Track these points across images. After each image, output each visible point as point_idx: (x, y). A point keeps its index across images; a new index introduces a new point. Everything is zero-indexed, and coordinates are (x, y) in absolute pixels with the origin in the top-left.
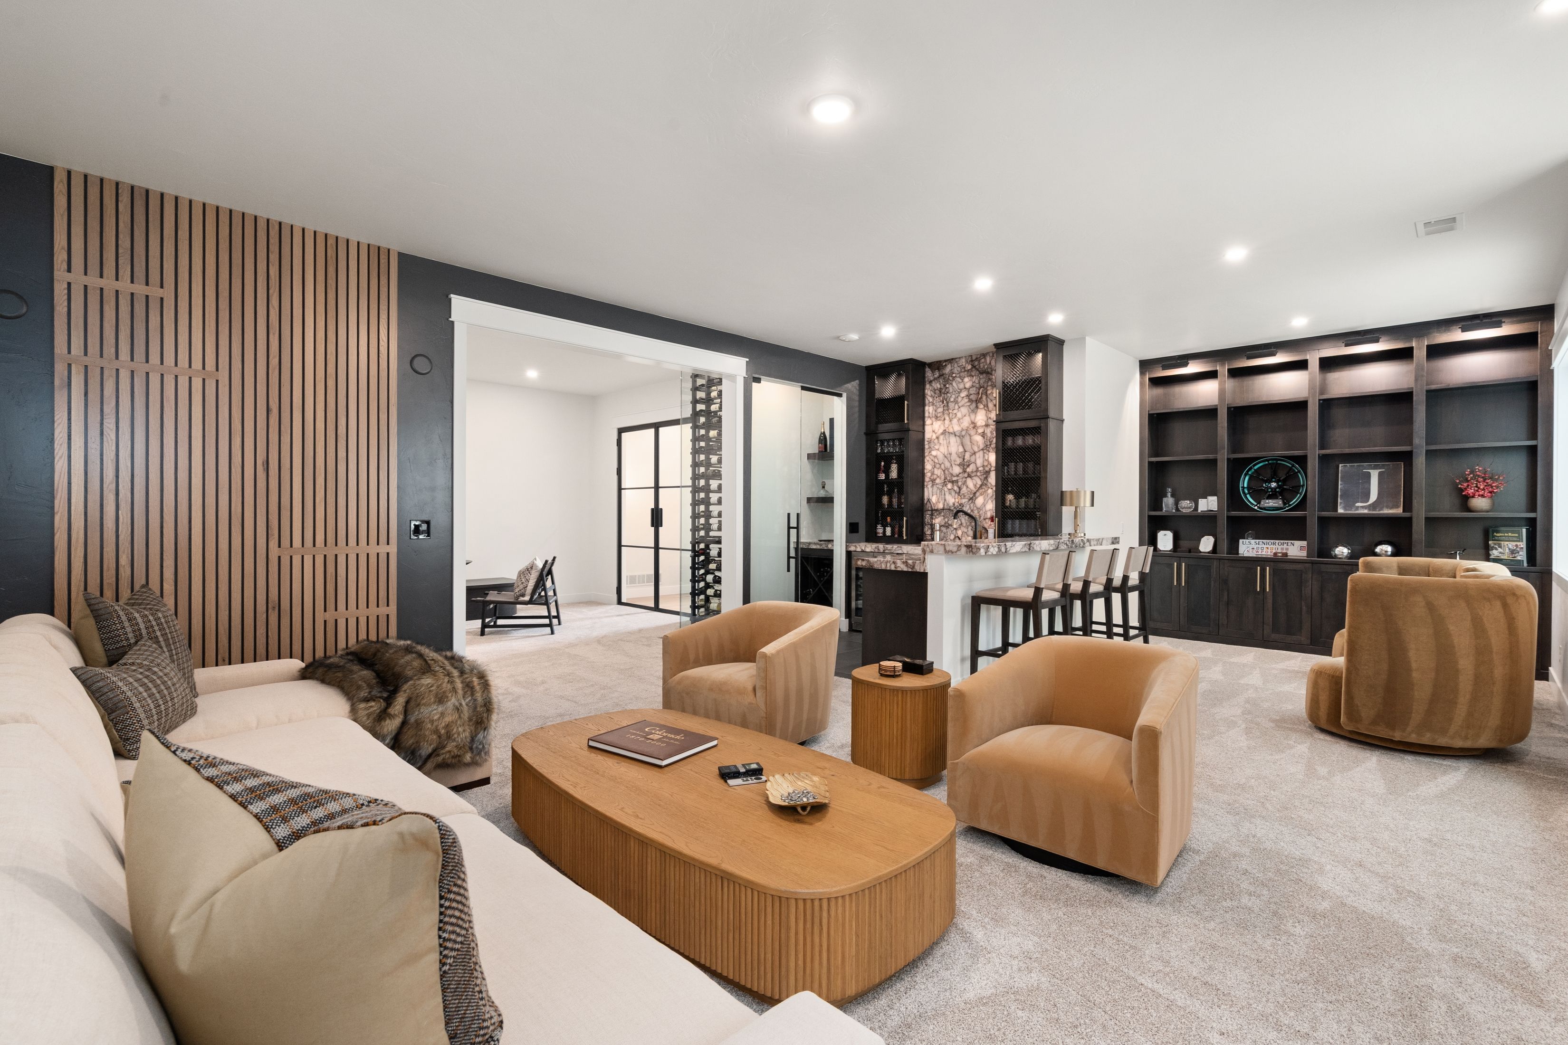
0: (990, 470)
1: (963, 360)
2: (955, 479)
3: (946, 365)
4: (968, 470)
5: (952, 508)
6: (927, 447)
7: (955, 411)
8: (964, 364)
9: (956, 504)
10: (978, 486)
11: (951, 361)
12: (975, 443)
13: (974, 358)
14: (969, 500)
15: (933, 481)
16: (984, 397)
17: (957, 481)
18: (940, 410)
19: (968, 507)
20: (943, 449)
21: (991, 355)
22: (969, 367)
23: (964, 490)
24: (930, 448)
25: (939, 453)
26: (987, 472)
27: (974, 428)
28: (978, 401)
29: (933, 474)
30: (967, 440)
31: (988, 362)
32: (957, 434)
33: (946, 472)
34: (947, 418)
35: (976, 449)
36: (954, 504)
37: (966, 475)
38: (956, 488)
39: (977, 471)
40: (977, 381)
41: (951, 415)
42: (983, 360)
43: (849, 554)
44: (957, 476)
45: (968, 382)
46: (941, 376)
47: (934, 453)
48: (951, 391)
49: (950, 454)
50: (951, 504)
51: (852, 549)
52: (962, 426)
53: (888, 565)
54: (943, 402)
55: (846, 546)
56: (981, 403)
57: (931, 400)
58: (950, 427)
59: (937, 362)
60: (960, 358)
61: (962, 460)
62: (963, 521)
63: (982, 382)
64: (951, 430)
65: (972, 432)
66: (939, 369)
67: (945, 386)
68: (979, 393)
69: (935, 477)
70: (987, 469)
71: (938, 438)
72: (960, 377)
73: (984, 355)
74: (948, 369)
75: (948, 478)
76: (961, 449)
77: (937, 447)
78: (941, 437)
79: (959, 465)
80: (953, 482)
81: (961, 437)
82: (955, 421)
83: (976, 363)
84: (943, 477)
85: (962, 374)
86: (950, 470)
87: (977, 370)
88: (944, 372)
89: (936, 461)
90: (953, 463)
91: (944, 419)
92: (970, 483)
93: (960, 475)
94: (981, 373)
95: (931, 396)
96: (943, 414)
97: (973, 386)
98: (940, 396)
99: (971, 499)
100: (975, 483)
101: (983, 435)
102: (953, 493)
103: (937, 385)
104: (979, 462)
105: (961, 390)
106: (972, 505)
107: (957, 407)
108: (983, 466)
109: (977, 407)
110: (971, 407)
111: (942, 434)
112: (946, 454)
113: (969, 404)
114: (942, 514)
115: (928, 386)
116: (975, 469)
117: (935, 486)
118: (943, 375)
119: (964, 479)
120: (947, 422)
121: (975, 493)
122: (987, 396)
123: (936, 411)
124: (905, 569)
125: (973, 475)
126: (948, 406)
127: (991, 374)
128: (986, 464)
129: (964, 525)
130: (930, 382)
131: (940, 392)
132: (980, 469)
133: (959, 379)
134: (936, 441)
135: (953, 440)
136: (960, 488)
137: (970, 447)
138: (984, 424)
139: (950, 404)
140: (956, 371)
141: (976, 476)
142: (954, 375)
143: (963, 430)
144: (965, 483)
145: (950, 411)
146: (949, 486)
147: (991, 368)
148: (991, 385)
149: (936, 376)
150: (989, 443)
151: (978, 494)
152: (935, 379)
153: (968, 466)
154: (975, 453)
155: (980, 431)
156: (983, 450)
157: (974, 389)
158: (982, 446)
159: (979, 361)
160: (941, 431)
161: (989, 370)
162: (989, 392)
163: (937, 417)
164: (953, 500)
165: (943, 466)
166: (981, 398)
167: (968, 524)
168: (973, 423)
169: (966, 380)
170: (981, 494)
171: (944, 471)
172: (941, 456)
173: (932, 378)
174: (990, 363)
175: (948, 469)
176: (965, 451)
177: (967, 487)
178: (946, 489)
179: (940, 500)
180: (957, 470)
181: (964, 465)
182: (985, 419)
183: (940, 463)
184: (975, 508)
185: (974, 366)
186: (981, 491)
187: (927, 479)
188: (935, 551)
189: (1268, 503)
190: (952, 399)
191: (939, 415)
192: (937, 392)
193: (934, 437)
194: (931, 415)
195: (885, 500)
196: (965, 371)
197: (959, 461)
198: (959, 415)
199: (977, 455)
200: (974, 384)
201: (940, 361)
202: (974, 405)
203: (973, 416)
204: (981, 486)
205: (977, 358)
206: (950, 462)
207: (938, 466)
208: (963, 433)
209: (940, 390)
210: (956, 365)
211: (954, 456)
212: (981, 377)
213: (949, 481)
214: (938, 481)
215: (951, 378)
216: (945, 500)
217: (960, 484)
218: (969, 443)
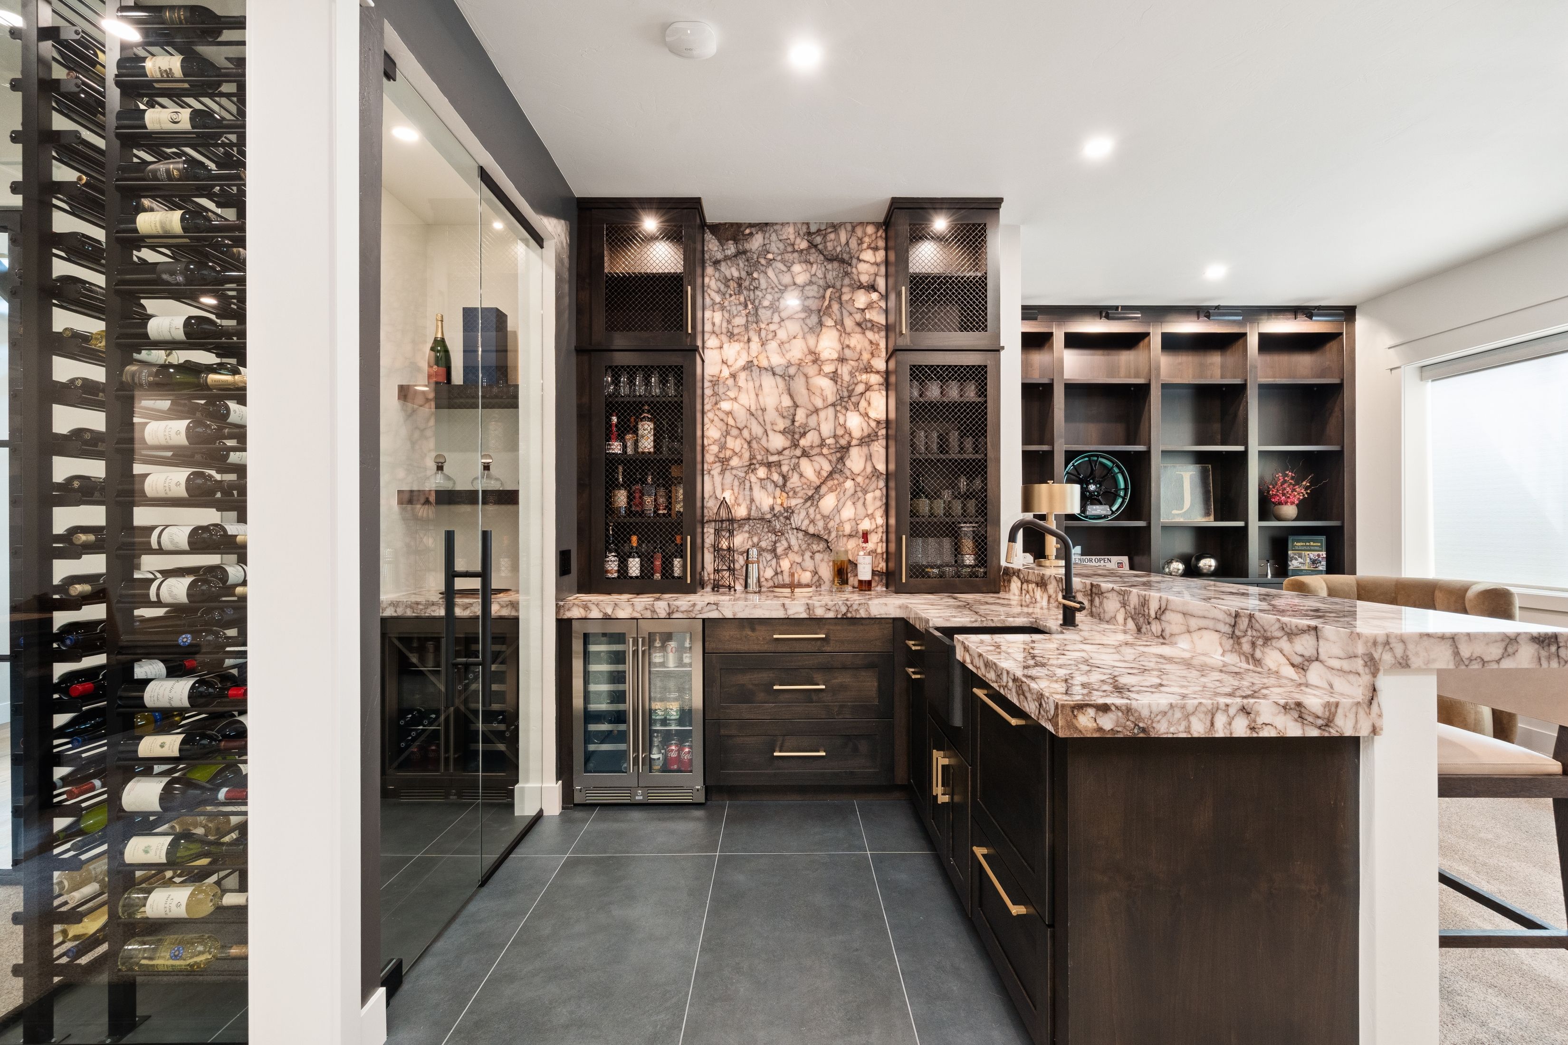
0: (849, 445)
1: (791, 230)
2: (772, 459)
3: (751, 234)
4: (803, 442)
5: (769, 516)
6: (708, 392)
7: (772, 327)
8: (792, 237)
9: (778, 508)
10: (825, 474)
11: (763, 226)
12: (818, 392)
13: (813, 229)
14: (806, 501)
15: (724, 462)
16: (835, 307)
17: (779, 464)
18: (740, 321)
19: (803, 513)
20: (747, 399)
21: (849, 228)
22: (804, 245)
23: (794, 481)
24: (715, 394)
25: (736, 406)
26: (842, 447)
27: (815, 362)
28: (822, 313)
29: (723, 447)
30: (799, 385)
31: (843, 240)
32: (778, 371)
33: (754, 444)
34: (755, 339)
35: (819, 403)
36: (772, 509)
37: (798, 452)
38: (776, 477)
39: (822, 444)
40: (820, 274)
41: (763, 333)
42: (832, 236)
43: (564, 627)
44: (780, 453)
45: (800, 273)
46: (739, 253)
47: (725, 406)
48: (763, 285)
49: (764, 410)
50: (766, 508)
51: (575, 613)
52: (788, 356)
53: (1221, 720)
54: (746, 306)
55: (558, 608)
56: (830, 316)
57: (718, 299)
58: (761, 357)
59: (732, 224)
60: (782, 224)
61: (788, 423)
62: (793, 542)
63: (830, 276)
64: (764, 363)
65: (811, 370)
66: (736, 240)
67: (749, 274)
68: (824, 297)
69: (728, 453)
70: (843, 442)
71: (734, 376)
72: (783, 261)
73: (835, 227)
74: (756, 242)
75: (759, 457)
76: (787, 402)
77: (732, 394)
78: (742, 376)
79: (783, 432)
80: (769, 465)
81: (787, 378)
82: (773, 345)
83: (818, 239)
84: (747, 455)
85: (788, 256)
86: (764, 442)
87: (821, 252)
88: (747, 246)
89: (731, 422)
90: (768, 427)
91: (749, 340)
92: (808, 468)
93: (786, 452)
94: (830, 260)
95: (719, 291)
96: (747, 329)
97: (811, 283)
98: (740, 293)
99: (810, 498)
100: (818, 468)
101: (834, 377)
102: (770, 487)
103: (732, 271)
104: (827, 429)
105: (786, 287)
106: (811, 510)
107: (776, 319)
108: (835, 436)
109: (821, 324)
110: (808, 321)
111: (744, 368)
112: (753, 409)
113: (803, 315)
114: (746, 528)
115: (710, 270)
116: (817, 441)
117: (727, 473)
118: (745, 252)
119: (794, 461)
120: (755, 345)
121: (818, 488)
122: (841, 304)
123: (729, 322)
124: (1294, 730)
125: (813, 452)
126: (757, 314)
127: (850, 265)
128: (840, 432)
129: (796, 548)
130: (716, 263)
131: (740, 285)
132: (828, 441)
133: (780, 266)
134: (730, 382)
135: (768, 381)
136: (785, 478)
137: (806, 397)
138: (835, 356)
139: (761, 312)
140: (773, 248)
141: (821, 454)
142: (770, 256)
143: (789, 364)
144: (796, 468)
145: (763, 326)
146: (762, 472)
147: (849, 253)
148: (850, 285)
149: (729, 253)
150: (846, 394)
151: (824, 489)
152: (726, 258)
153: (803, 435)
154: (816, 411)
155: (828, 368)
156: (833, 405)
157: (815, 287)
158: (831, 399)
159: (825, 236)
160: (741, 362)
161: (846, 257)
162: (845, 297)
163: (731, 335)
164: (770, 501)
165: (746, 433)
166: (829, 306)
167: (804, 547)
168: (812, 352)
169: (797, 268)
170: (831, 490)
171: (749, 443)
172: (742, 416)
173: (719, 256)
174: (847, 243)
175: (758, 439)
176: (796, 406)
177: (801, 475)
178: (753, 478)
179: (740, 500)
180: (778, 441)
181: (794, 433)
182: (838, 347)
183: (740, 426)
184: (818, 517)
185: (813, 245)
186: (830, 483)
187: (709, 458)
188: (1415, 662)
189: (1096, 510)
190: (766, 303)
191: (736, 331)
192: (733, 284)
193: (726, 373)
194: (717, 329)
195: (621, 498)
196: (794, 251)
197: (781, 424)
198: (782, 335)
199: (822, 414)
200: (814, 279)
201: (739, 225)
202: (814, 319)
203: (812, 341)
204: (831, 474)
205: (819, 230)
206: (763, 425)
207: (734, 432)
208: (792, 371)
209: (739, 282)
210: (774, 237)
211: (771, 415)
212: (829, 266)
213: (762, 464)
214: (735, 462)
215: (763, 261)
216: (752, 500)
217: (785, 469)
218: (804, 391)
